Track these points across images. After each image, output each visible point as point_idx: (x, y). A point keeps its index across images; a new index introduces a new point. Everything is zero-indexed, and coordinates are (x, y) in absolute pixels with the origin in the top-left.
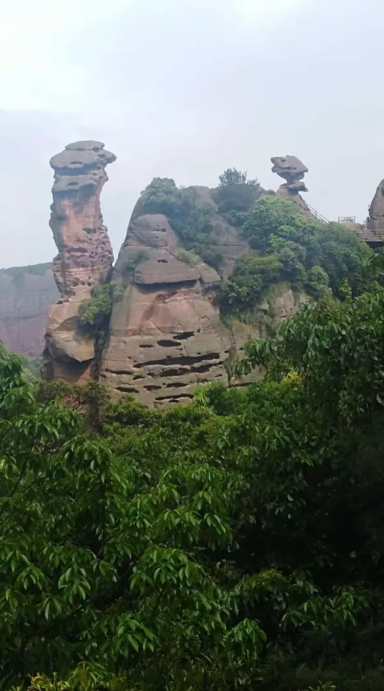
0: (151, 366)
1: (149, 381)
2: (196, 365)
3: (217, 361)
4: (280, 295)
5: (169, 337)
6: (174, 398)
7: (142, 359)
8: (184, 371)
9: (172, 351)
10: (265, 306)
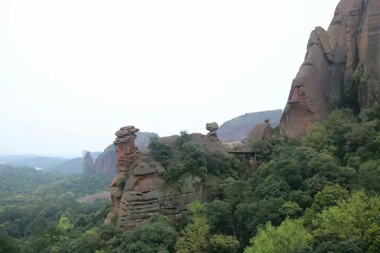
0: (132, 202)
1: (131, 207)
2: (148, 202)
3: (156, 201)
4: (187, 177)
5: (140, 193)
6: (138, 213)
7: (130, 200)
8: (144, 204)
9: (140, 198)
10: (180, 181)
